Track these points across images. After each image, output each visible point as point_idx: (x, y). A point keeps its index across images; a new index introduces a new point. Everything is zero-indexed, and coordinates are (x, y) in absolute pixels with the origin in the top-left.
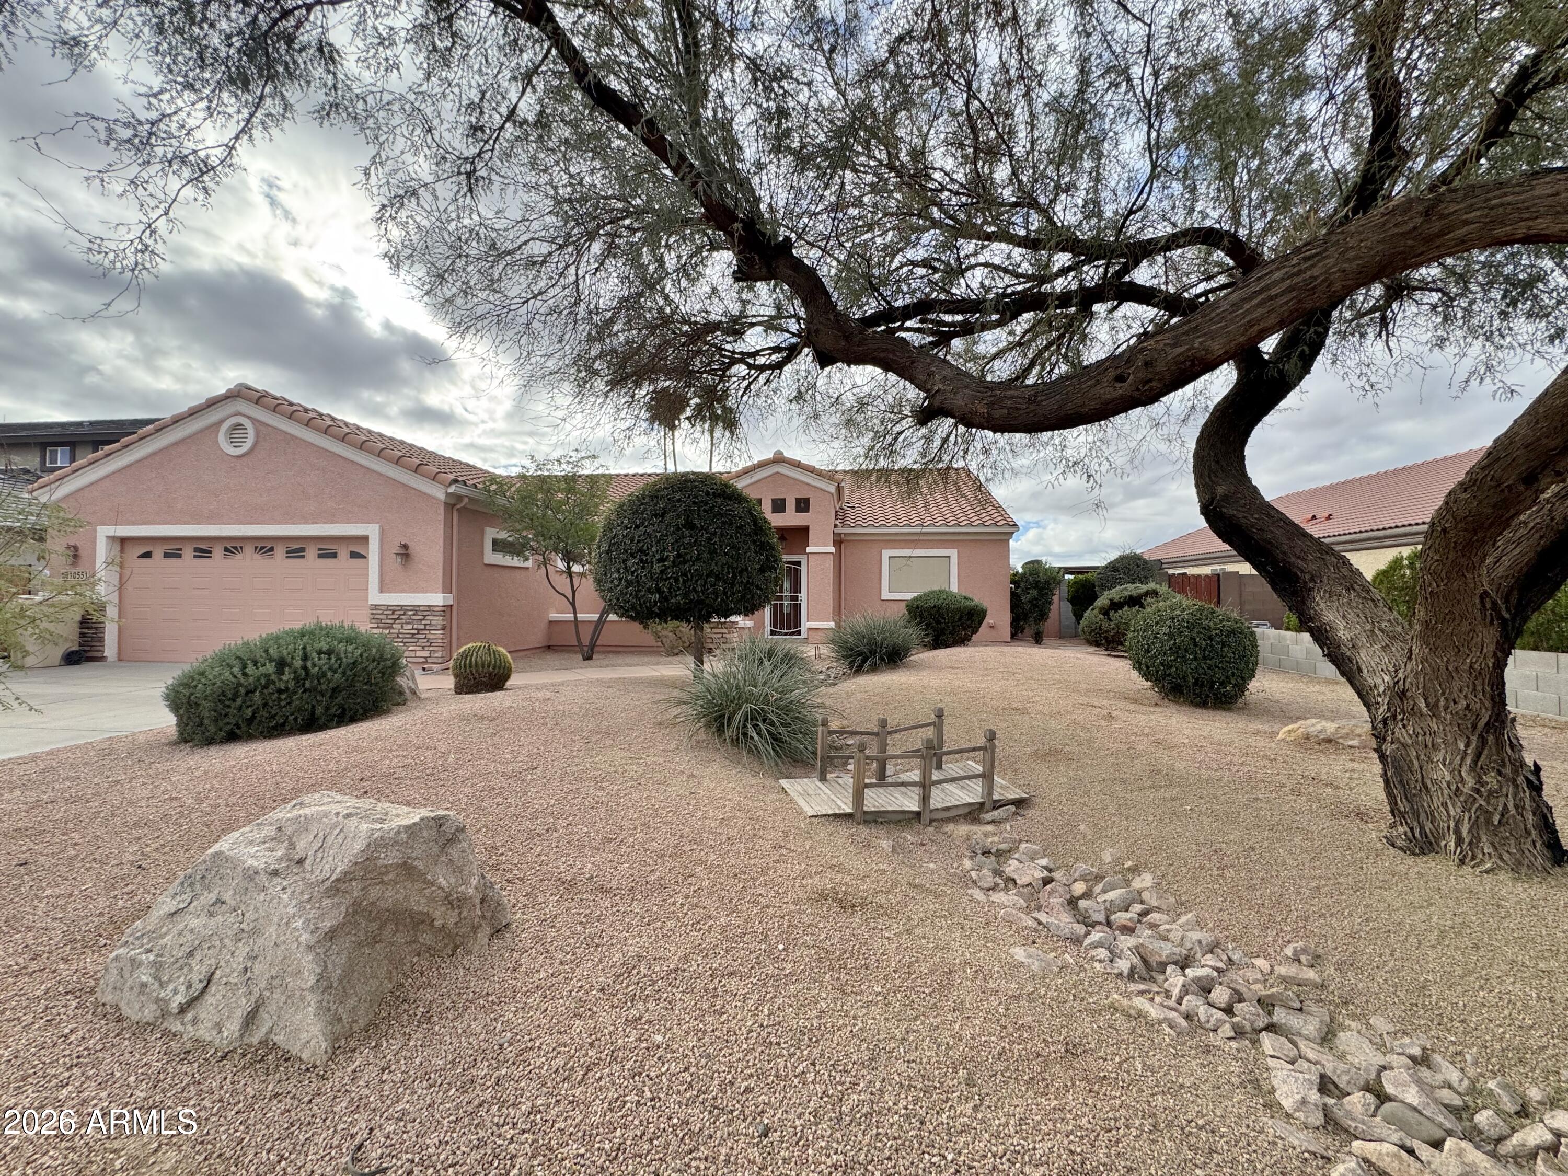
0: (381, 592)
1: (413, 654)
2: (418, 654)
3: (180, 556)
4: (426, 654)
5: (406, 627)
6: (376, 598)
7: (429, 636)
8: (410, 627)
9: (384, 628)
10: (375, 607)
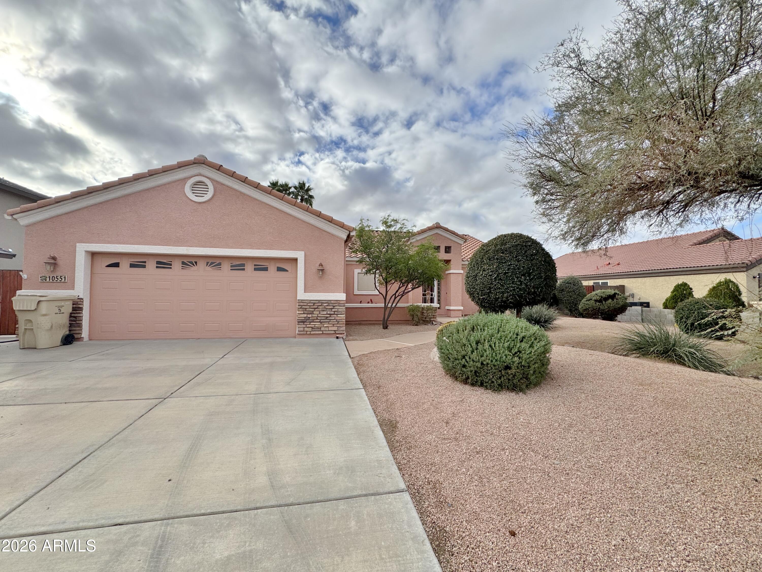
0: (305, 292)
1: (327, 329)
2: (330, 329)
3: (144, 267)
4: (335, 328)
5: (322, 313)
6: (302, 295)
7: (337, 318)
8: (325, 313)
9: (308, 314)
10: (302, 301)
